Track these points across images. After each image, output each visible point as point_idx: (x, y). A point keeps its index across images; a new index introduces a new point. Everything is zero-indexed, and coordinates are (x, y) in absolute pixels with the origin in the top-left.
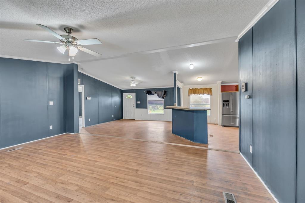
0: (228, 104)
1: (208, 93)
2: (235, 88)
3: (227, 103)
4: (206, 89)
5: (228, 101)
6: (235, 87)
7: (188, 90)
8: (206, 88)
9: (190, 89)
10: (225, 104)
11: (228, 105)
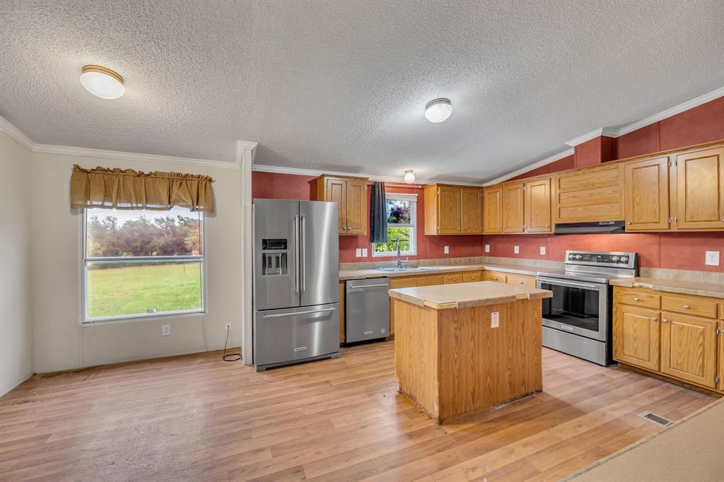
0: (285, 255)
1: (195, 204)
2: (307, 188)
3: (279, 252)
4: (183, 179)
5: (282, 243)
6: (308, 185)
7: (69, 173)
8: (184, 172)
9: (77, 169)
10: (270, 258)
11: (283, 261)
